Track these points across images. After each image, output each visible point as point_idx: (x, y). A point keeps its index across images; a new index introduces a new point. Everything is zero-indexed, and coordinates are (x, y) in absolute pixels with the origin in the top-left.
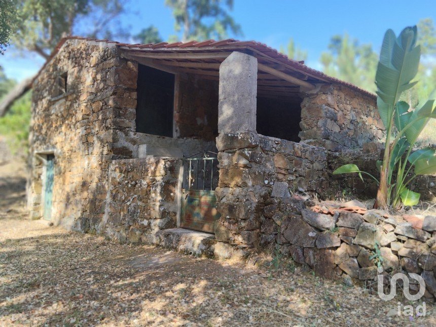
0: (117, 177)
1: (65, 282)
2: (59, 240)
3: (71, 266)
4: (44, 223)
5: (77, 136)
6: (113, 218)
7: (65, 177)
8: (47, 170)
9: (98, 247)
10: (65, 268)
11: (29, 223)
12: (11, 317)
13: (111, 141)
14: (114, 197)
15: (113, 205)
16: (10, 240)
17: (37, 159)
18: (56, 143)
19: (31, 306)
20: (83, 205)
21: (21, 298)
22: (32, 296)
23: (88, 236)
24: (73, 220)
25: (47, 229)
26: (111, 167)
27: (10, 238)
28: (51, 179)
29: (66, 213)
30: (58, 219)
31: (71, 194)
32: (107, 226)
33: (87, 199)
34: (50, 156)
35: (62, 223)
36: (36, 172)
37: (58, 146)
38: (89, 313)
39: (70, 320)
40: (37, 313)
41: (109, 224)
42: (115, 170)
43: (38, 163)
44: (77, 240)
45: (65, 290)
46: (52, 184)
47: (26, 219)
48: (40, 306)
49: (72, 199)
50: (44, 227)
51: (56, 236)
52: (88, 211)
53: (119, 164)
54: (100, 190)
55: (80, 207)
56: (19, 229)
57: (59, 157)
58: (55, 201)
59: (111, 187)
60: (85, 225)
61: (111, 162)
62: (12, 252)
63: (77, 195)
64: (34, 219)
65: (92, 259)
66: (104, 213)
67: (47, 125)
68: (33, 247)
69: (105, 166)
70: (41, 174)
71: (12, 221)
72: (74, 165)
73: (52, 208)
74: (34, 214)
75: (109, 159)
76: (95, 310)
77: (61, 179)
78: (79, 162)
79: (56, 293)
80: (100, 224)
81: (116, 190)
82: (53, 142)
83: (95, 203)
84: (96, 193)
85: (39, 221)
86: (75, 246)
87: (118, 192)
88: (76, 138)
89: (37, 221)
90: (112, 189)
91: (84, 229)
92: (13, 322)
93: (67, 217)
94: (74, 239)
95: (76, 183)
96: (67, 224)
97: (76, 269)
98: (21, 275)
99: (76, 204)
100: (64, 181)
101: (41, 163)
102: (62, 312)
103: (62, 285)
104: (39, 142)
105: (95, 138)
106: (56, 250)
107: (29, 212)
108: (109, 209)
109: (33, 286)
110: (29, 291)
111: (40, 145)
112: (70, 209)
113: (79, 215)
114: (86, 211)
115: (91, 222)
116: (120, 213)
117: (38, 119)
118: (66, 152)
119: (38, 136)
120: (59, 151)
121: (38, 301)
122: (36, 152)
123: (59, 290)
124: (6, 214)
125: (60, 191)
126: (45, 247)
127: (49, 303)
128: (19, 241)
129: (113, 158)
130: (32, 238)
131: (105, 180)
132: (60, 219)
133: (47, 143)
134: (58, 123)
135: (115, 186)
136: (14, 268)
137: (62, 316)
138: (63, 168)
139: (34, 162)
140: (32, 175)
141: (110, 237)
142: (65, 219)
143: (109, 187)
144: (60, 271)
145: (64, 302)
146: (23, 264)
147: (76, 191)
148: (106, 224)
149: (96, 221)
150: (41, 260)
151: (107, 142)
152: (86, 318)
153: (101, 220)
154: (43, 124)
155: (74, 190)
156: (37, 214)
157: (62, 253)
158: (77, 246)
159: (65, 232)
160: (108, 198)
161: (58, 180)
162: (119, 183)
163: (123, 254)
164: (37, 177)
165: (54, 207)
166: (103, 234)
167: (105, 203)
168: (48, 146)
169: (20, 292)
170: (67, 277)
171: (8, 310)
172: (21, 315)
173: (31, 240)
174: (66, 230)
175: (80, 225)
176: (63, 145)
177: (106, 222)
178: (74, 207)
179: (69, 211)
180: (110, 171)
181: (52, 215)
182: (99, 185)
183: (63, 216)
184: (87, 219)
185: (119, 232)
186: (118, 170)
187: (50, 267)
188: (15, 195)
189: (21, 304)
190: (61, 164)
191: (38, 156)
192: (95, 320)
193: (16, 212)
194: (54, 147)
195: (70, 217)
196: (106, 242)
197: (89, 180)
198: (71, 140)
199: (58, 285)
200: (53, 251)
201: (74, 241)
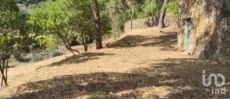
0: (225, 28)
1: (193, 78)
2: (192, 61)
3: (197, 72)
4: (186, 53)
5: (203, 7)
6: (223, 52)
7: (196, 30)
8: (188, 27)
9: (213, 66)
10: (194, 73)
11: (179, 53)
12: (167, 87)
13: (222, 7)
14: (223, 40)
15: (223, 44)
16: (169, 58)
17: (183, 21)
18: (192, 12)
19: (176, 85)
20: (205, 44)
21: (172, 81)
22: (177, 81)
23: (208, 61)
24: (200, 52)
25: (187, 55)
26: (222, 22)
27: (170, 58)
28: (189, 31)
29: (197, 48)
30: (192, 52)
31: (199, 38)
32: (219, 56)
33: (208, 41)
34: (189, 20)
35: (195, 53)
36: (182, 28)
37: (193, 14)
38: (204, 93)
39: (194, 94)
40: (178, 88)
41: (220, 55)
42: (224, 24)
43: (183, 24)
44: (202, 62)
45: (193, 81)
46: (190, 34)
47: (177, 51)
48: (180, 86)
49: (199, 41)
50: (185, 55)
51: (191, 59)
52: (208, 47)
53: (227, 20)
54: (215, 36)
55: (204, 45)
56: (174, 55)
57: (193, 20)
58: (191, 43)
59: (222, 34)
60: (206, 55)
61: (222, 20)
62: (170, 63)
63: (202, 39)
64: (181, 51)
65: (209, 71)
66: (217, 49)
67: (187, 4)
68: (179, 62)
69: (218, 22)
70: (184, 29)
71: (171, 51)
72: (201, 23)
73: (190, 46)
74: (181, 48)
75: (221, 18)
76: (207, 93)
77: (194, 31)
78: (204, 21)
79: (188, 82)
80: (215, 55)
81: (224, 36)
82: (190, 12)
83: (212, 43)
84: (213, 38)
85: (183, 52)
86: (201, 64)
87: (225, 37)
88: (202, 8)
89: (182, 52)
90: (222, 35)
91: (206, 57)
92: (167, 89)
93: (197, 50)
94: (200, 61)
95: (202, 33)
96: (197, 54)
97: (200, 74)
98: (173, 73)
99: (202, 44)
100: (196, 31)
101: (184, 23)
102: (190, 90)
103: (191, 79)
104: (183, 13)
105: (212, 7)
106: (190, 65)
107: (179, 48)
108: (220, 47)
109: (177, 77)
110: (175, 79)
111: (184, 14)
112: (198, 46)
113: (203, 49)
114: (207, 47)
115: (210, 53)
116: (227, 49)
117: (183, 1)
118: (197, 16)
119: (183, 10)
120: (193, 16)
121: (179, 83)
122: (182, 18)
123: (190, 81)
124: (168, 48)
125: (194, 37)
126: (185, 63)
127: (184, 85)
128: (173, 59)
129: (223, 17)
130: (179, 59)
131: (218, 30)
132: (194, 51)
133: (187, 13)
134: (193, 2)
135: (224, 33)
136: (170, 70)
137: (190, 91)
138: (195, 25)
139: (181, 23)
140: (180, 30)
141: (221, 62)
142: (196, 51)
143: (220, 34)
144: (191, 74)
145: (192, 86)
146: (175, 69)
147: (202, 37)
148: (218, 55)
149: (212, 53)
150: (183, 68)
151: (219, 8)
152: (202, 95)
153: (215, 53)
154: (185, 3)
155: (200, 36)
156: (182, 49)
157: (193, 66)
158: (201, 65)
159: (196, 58)
160: (220, 40)
161: (193, 31)
162: (227, 31)
163: (228, 71)
164: (182, 30)
165: (191, 45)
166: (216, 60)
167: (218, 43)
168: (188, 14)
169: (172, 79)
170: (195, 77)
171: (166, 84)
172: (171, 87)
173: (179, 60)
174: (197, 57)
175: (204, 55)
176: (195, 13)
177: (218, 53)
178: (201, 45)
179: (198, 48)
180: (221, 24)
181: (190, 49)
182: (215, 33)
183: (195, 50)
184: (207, 52)
185: (226, 59)
186: (226, 24)
187: (187, 72)
188: (173, 40)
189: (172, 83)
190: (194, 23)
191: (183, 20)
192: (207, 97)
193: (173, 48)
194: (190, 14)
195: (198, 50)
196: (218, 64)
197: (209, 31)
198: (199, 10)
199: (189, 79)
200: (189, 65)
201: (200, 62)
